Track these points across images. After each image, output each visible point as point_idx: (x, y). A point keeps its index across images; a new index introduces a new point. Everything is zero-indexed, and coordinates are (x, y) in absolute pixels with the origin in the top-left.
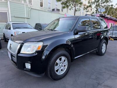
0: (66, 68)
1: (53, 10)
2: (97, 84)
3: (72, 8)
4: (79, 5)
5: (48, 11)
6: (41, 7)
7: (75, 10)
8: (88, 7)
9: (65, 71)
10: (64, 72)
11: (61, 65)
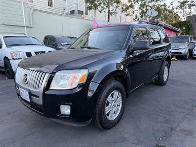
0: (120, 109)
1: (72, 12)
2: (170, 129)
3: (104, 9)
4: (115, 4)
5: (64, 13)
6: (50, 7)
7: (109, 12)
8: (127, 8)
9: (118, 113)
10: (117, 115)
11: (113, 105)
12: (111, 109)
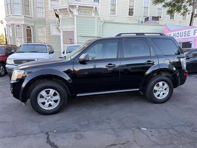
0: (57, 105)
1: (147, 19)
6: (130, 16)
7: (192, 14)
9: (55, 107)
11: (49, 99)
12: (46, 101)
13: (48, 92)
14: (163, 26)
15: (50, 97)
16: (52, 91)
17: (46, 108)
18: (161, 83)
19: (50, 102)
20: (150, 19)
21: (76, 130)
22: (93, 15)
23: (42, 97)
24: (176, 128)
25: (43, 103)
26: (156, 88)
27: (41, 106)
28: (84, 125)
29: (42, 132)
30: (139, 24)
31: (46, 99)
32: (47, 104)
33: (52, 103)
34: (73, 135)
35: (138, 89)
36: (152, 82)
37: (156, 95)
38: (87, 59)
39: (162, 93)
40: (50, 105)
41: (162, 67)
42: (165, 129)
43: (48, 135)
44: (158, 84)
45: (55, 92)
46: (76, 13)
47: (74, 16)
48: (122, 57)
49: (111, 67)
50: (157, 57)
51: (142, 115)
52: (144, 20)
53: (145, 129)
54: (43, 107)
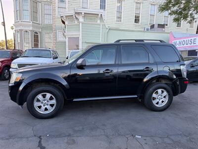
1: (152, 27)
5: (145, 29)
9: (51, 111)
11: (45, 103)
12: (42, 105)
13: (44, 96)
14: (169, 33)
15: (46, 101)
16: (48, 95)
17: (41, 111)
18: (160, 91)
19: (46, 106)
20: (156, 26)
21: (69, 135)
22: (99, 21)
23: (38, 100)
24: (172, 137)
25: (40, 107)
26: (154, 95)
27: (37, 109)
28: (79, 130)
29: (35, 136)
30: (144, 31)
31: (42, 103)
32: (43, 108)
33: (48, 107)
34: (66, 141)
35: (136, 96)
36: (151, 89)
37: (154, 102)
38: (84, 64)
39: (161, 100)
40: (46, 109)
41: (161, 74)
42: (161, 138)
43: (41, 139)
44: (157, 92)
45: (51, 96)
46: (81, 19)
47: (79, 22)
48: (120, 63)
49: (109, 72)
50: (156, 64)
51: (139, 123)
52: (149, 28)
53: (140, 137)
54: (39, 111)
